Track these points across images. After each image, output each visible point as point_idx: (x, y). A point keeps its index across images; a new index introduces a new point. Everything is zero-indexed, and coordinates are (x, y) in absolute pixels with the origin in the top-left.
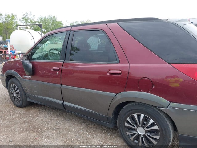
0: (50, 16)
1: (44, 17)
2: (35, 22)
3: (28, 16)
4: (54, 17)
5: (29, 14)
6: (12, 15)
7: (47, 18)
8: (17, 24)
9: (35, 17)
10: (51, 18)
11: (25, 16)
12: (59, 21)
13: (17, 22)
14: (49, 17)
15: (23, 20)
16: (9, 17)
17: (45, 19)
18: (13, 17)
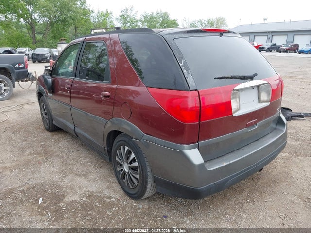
0: (160, 11)
1: (150, 13)
2: (137, 21)
3: (128, 14)
4: (166, 14)
5: (129, 9)
6: (107, 12)
7: (154, 14)
8: (112, 24)
9: (137, 13)
10: (161, 15)
11: (123, 13)
12: (173, 20)
13: (111, 22)
14: (157, 13)
15: (120, 20)
16: (102, 15)
17: (152, 17)
18: (107, 15)
